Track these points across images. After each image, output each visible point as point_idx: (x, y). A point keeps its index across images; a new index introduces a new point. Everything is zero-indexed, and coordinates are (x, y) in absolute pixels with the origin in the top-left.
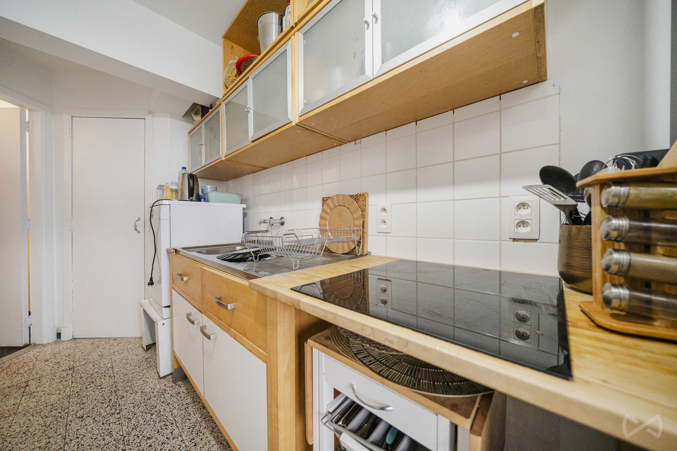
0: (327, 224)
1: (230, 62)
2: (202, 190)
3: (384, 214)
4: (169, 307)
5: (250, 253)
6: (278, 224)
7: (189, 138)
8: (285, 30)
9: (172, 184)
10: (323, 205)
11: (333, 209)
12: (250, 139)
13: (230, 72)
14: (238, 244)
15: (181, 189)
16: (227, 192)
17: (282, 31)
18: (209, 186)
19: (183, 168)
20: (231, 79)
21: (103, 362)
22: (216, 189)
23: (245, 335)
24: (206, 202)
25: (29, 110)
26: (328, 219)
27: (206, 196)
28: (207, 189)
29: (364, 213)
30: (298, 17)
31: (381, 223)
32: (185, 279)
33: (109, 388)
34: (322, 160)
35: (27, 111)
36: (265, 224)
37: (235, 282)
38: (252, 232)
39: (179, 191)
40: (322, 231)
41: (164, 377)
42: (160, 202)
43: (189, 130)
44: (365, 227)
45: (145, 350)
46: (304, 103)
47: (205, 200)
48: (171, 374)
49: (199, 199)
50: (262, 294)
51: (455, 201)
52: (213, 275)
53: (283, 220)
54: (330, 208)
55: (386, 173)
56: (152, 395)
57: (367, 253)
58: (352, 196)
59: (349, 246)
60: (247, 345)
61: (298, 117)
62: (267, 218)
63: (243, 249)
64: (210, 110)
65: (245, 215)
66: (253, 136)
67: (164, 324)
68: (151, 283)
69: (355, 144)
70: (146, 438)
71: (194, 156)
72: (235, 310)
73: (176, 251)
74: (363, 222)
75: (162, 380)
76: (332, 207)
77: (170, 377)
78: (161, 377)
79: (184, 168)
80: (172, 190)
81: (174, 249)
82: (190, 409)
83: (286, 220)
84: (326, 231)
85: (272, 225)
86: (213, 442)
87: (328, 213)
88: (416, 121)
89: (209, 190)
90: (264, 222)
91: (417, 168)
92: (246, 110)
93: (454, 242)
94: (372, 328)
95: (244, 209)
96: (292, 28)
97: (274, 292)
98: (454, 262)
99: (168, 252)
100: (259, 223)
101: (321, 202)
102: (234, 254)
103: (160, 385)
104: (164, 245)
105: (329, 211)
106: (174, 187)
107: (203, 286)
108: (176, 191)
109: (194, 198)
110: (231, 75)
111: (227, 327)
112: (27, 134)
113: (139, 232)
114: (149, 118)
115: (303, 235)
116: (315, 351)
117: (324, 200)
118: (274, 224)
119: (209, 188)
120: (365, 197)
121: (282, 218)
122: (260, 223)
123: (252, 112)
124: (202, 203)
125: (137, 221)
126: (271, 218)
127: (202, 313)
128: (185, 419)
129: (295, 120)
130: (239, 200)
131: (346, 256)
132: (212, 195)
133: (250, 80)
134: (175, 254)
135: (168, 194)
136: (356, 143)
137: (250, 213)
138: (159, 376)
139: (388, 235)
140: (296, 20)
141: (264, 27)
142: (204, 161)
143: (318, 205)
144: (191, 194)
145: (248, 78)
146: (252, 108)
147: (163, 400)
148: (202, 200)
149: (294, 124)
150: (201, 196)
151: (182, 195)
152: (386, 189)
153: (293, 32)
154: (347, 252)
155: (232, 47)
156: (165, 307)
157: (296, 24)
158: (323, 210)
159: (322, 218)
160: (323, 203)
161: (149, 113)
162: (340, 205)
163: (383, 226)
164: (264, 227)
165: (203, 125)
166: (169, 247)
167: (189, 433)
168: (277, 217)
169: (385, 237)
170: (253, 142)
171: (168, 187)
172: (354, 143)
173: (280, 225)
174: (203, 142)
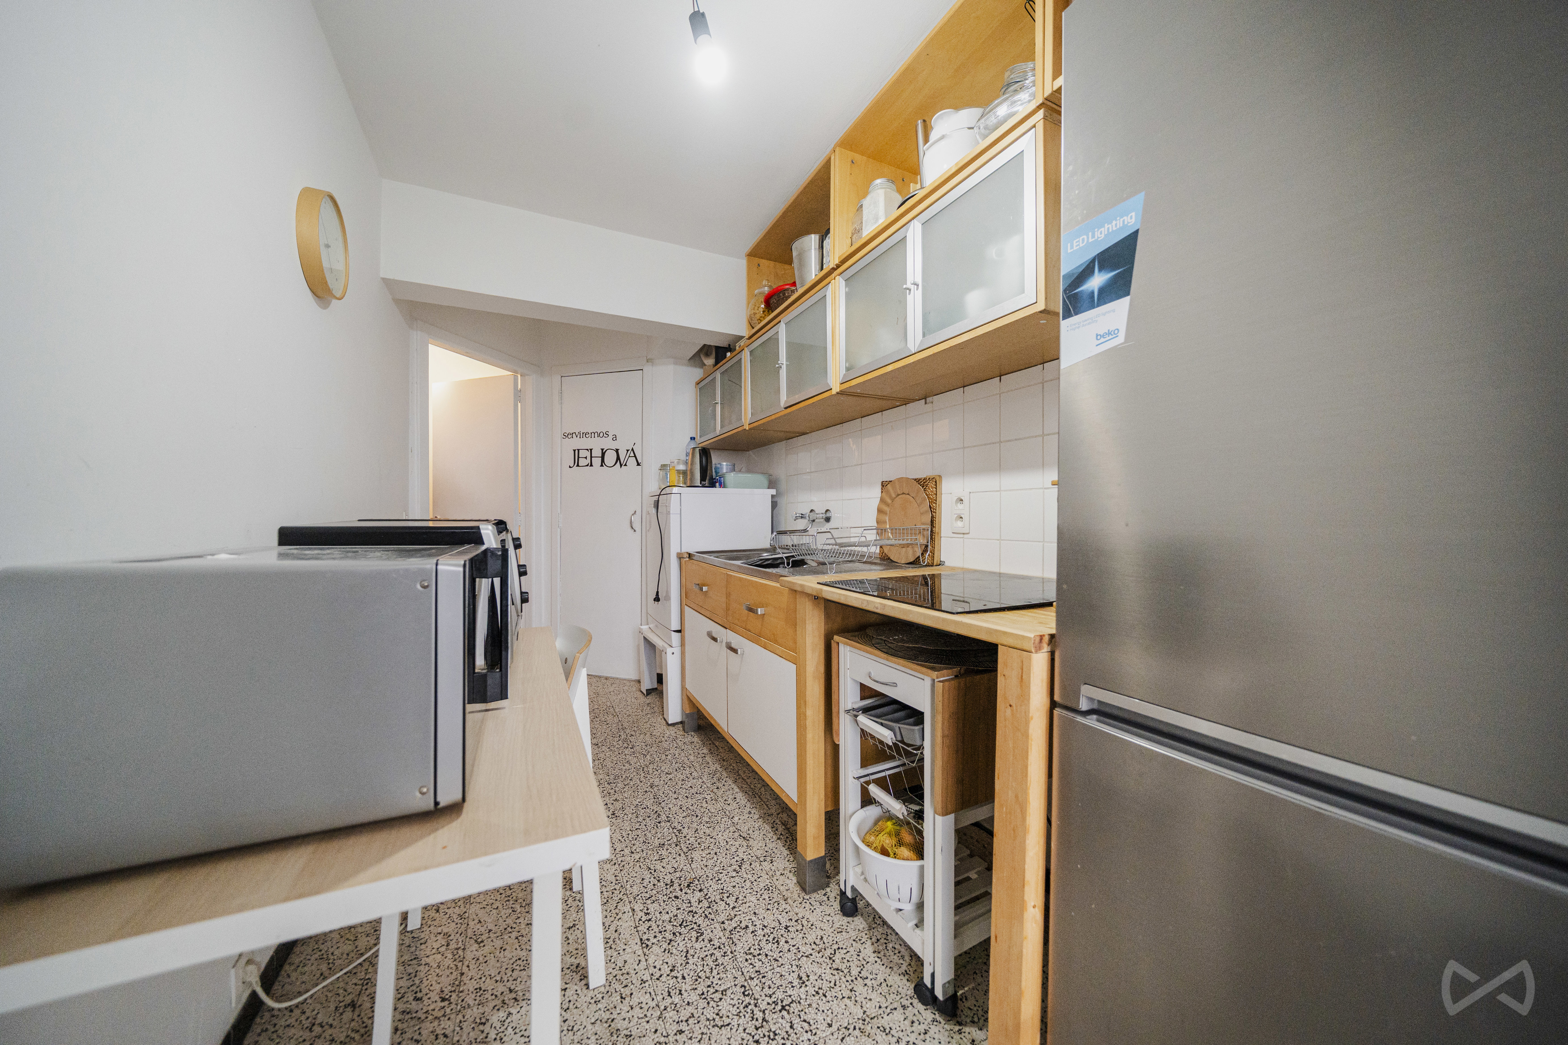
0: (887, 521)
1: (756, 291)
2: (716, 468)
3: (960, 506)
4: (679, 631)
5: (782, 558)
6: (822, 520)
7: (697, 391)
8: (827, 268)
9: (678, 463)
10: (882, 492)
11: (895, 498)
12: (783, 404)
13: (756, 308)
14: (766, 550)
15: (691, 469)
16: (749, 471)
17: (822, 269)
18: (725, 464)
19: (691, 438)
20: (758, 316)
21: (601, 700)
22: (733, 469)
23: (776, 642)
24: (721, 489)
25: (521, 375)
26: (888, 513)
27: (722, 479)
28: (722, 468)
29: (934, 505)
30: (839, 258)
31: (956, 520)
32: (705, 589)
33: (615, 725)
34: (882, 424)
35: (519, 376)
36: (803, 520)
37: (766, 584)
38: (784, 533)
39: (689, 472)
40: (881, 531)
41: (673, 725)
42: (668, 490)
43: (697, 379)
44: (937, 525)
45: (644, 694)
46: (846, 367)
47: (721, 486)
48: (681, 723)
49: (712, 485)
50: (792, 590)
51: (1045, 490)
52: (740, 579)
53: (828, 515)
54: (890, 497)
55: (964, 448)
56: (663, 739)
57: (939, 562)
58: (918, 481)
59: (914, 552)
60: (777, 652)
61: (838, 385)
62: (806, 511)
63: (772, 555)
64: (728, 354)
65: (774, 505)
66: (786, 401)
67: (673, 653)
68: (657, 599)
69: (926, 403)
70: (665, 773)
71: (705, 417)
72: (765, 616)
73: (690, 556)
74: (932, 517)
75: (671, 728)
76: (894, 496)
77: (679, 726)
78: (670, 723)
79: (693, 439)
80: (679, 471)
81: (687, 553)
82: (708, 759)
83: (833, 515)
84: (885, 530)
85: (814, 521)
86: (738, 790)
87: (888, 505)
88: (1000, 376)
89: (725, 471)
90: (802, 517)
91: (1000, 442)
92: (777, 366)
93: (1043, 545)
94: (867, 601)
95: (773, 496)
96: (834, 269)
97: (802, 586)
98: (1043, 574)
99: (680, 557)
100: (794, 518)
101: (880, 487)
102: (761, 560)
103: (672, 731)
104: (673, 549)
105: (889, 501)
106: (682, 467)
107: (728, 595)
108: (684, 473)
109: (707, 483)
110: (757, 312)
111: (756, 637)
112: (519, 404)
113: (635, 531)
114: (648, 369)
115: (852, 536)
116: (841, 646)
117: (884, 485)
118: (816, 521)
119: (725, 466)
120: (936, 482)
121: (827, 511)
122: (796, 518)
123: (784, 367)
124: (717, 490)
125: (633, 515)
126: (812, 511)
127: (726, 628)
128: (703, 766)
129: (836, 389)
130: (766, 483)
131: (907, 566)
132: (730, 478)
133: (782, 325)
134: (688, 559)
135: (673, 477)
136: (928, 401)
137: (782, 502)
138: (667, 723)
139: (966, 536)
140: (837, 262)
141: (800, 255)
142: (719, 429)
143: (876, 493)
144: (703, 478)
145: (780, 321)
146: (785, 363)
147: (675, 745)
148: (717, 484)
149: (834, 392)
150: (715, 479)
151: (692, 479)
152: (964, 471)
153: (833, 275)
154: (911, 561)
155: (759, 265)
156: (674, 631)
157: (838, 266)
158: (882, 500)
159: (880, 511)
160: (882, 489)
161: (647, 362)
162: (903, 494)
163: (960, 524)
164: (801, 524)
165: (718, 375)
166: (679, 551)
167: (709, 778)
168: (820, 509)
169: (962, 539)
170: (786, 408)
171: (674, 467)
172: (924, 402)
173: (825, 522)
174: (718, 400)
